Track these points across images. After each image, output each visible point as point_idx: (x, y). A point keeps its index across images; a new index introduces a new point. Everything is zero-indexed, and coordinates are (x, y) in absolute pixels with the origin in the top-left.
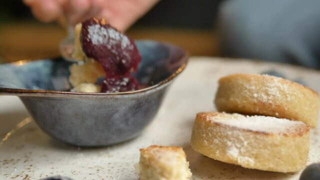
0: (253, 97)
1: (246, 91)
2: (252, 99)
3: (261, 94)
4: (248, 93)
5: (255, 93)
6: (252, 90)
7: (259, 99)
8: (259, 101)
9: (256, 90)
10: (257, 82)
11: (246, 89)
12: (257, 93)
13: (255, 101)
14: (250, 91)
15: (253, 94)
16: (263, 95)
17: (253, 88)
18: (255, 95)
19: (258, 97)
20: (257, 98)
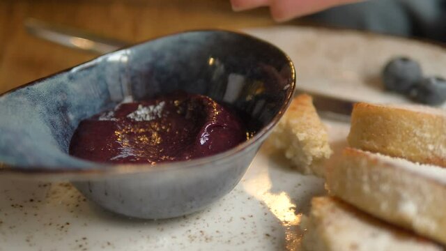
0: (427, 150)
1: (416, 139)
2: (425, 153)
3: (439, 146)
4: (419, 143)
5: (430, 143)
6: (426, 138)
7: (436, 152)
8: (436, 156)
9: (431, 138)
10: (432, 127)
11: (415, 135)
12: (433, 143)
13: (430, 155)
14: (421, 139)
15: (426, 145)
16: (441, 147)
17: (427, 135)
18: (431, 147)
19: (434, 150)
20: (432, 152)
